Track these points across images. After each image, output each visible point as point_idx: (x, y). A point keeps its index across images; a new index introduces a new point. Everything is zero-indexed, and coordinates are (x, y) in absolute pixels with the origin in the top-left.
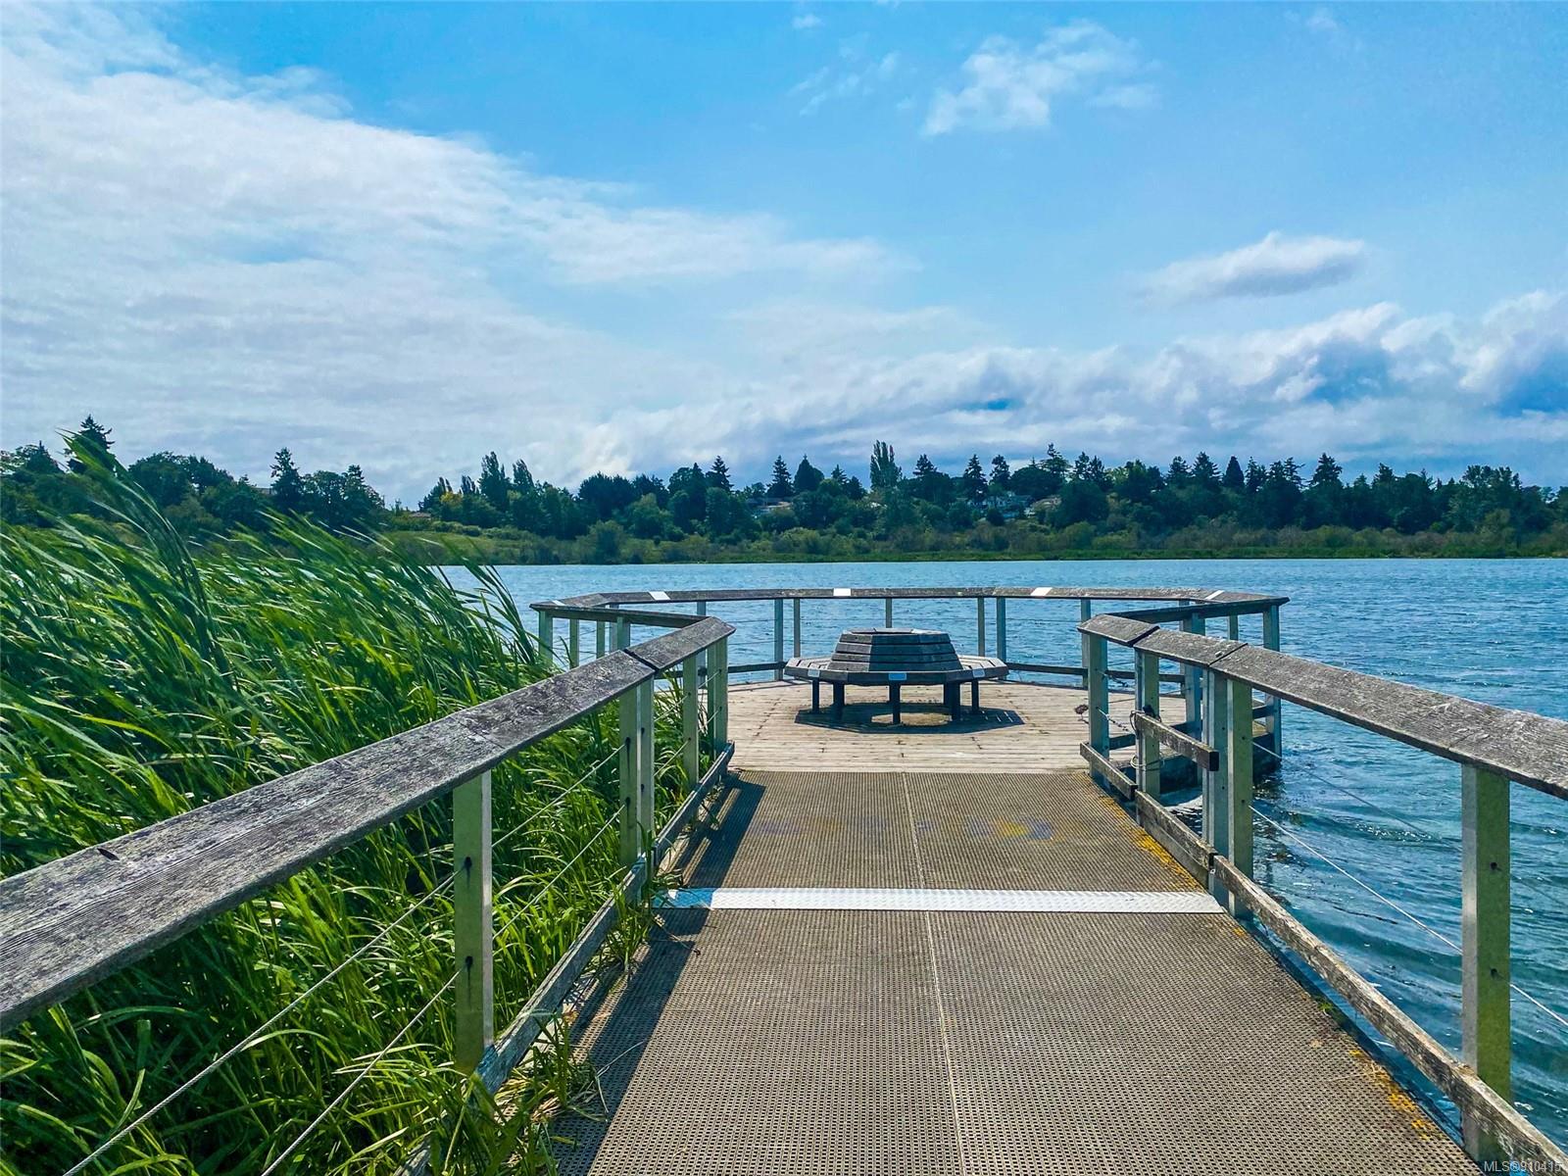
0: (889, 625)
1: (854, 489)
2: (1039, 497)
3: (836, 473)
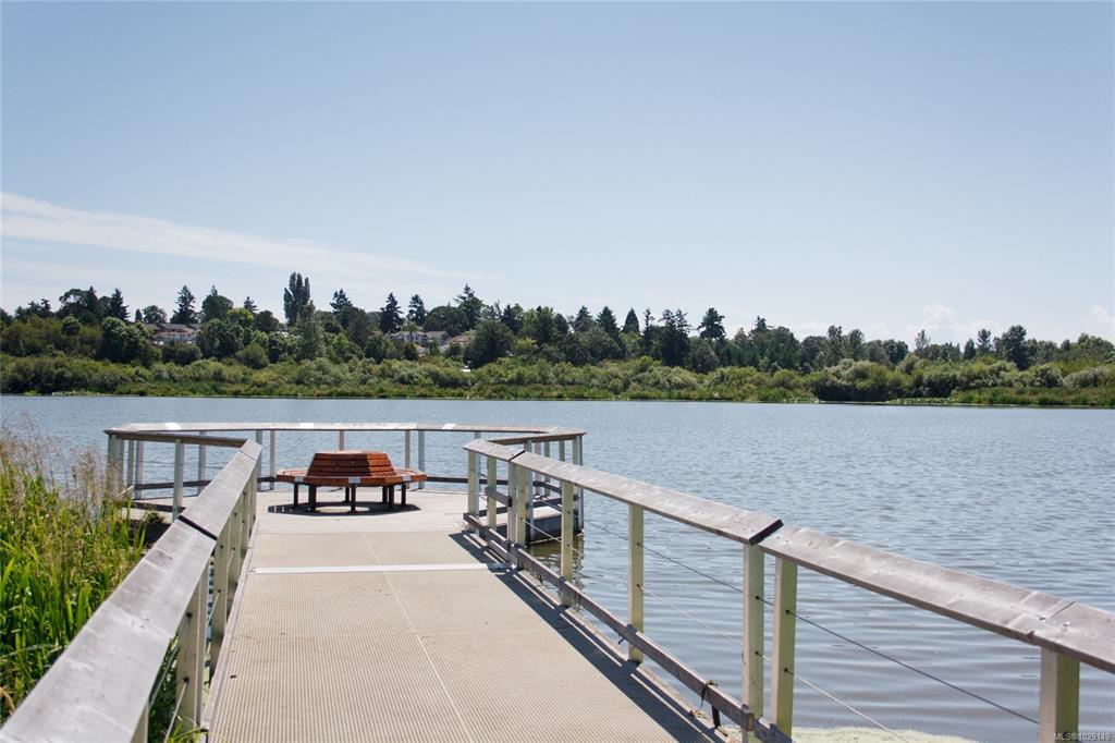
0: (341, 448)
1: (266, 320)
2: (452, 334)
3: (248, 305)
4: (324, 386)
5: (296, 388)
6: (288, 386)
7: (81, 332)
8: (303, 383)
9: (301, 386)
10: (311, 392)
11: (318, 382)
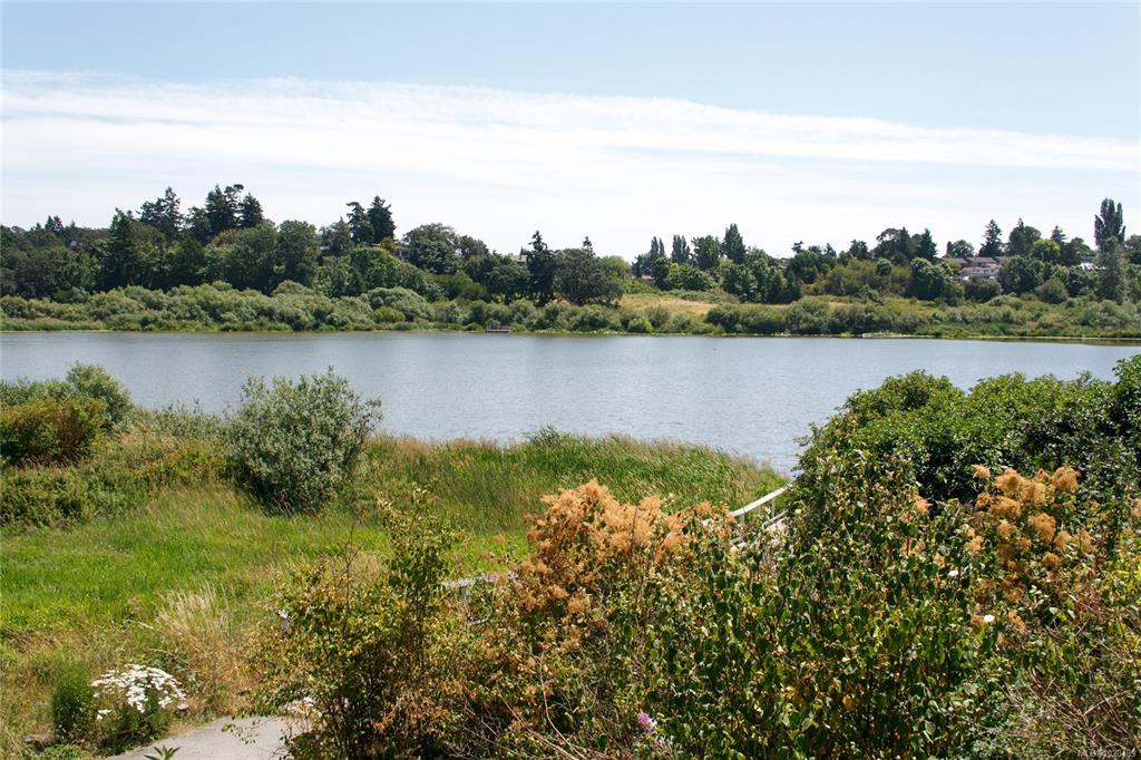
1: (1073, 250)
3: (1057, 234)
4: (1109, 328)
5: (1081, 329)
6: (1074, 327)
7: (893, 271)
8: (1088, 324)
9: (1086, 327)
10: (1095, 333)
11: (1104, 324)
